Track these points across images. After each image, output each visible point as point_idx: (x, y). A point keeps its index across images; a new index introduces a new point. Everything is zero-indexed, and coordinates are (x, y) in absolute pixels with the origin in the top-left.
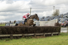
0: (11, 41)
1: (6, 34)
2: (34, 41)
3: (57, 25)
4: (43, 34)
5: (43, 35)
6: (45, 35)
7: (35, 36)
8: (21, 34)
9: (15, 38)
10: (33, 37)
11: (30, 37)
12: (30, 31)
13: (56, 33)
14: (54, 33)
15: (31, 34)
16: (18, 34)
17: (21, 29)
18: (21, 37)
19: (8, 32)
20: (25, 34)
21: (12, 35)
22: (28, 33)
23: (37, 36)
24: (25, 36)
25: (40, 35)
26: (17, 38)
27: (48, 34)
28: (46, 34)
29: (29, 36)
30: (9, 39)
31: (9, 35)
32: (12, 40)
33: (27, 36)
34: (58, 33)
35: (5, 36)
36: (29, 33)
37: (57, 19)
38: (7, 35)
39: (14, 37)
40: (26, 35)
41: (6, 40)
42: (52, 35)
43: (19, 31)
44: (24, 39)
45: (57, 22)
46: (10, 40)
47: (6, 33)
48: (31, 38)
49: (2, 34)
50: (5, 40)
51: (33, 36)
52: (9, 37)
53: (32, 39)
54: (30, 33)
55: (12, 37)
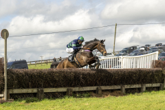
0: (38, 103)
1: (28, 87)
3: (157, 67)
4: (119, 87)
5: (119, 90)
6: (124, 89)
7: (100, 92)
8: (64, 86)
9: (49, 98)
10: (94, 94)
11: (86, 95)
12: (86, 81)
13: (155, 85)
14: (149, 85)
15: (88, 88)
16: (56, 87)
18: (64, 94)
19: (32, 82)
20: (74, 86)
21: (43, 91)
22: (82, 85)
23: (105, 93)
24: (75, 93)
25: (112, 91)
26: (54, 96)
27: (134, 86)
28: (127, 87)
29: (85, 92)
30: (34, 99)
31: (35, 91)
33: (79, 92)
34: (158, 85)
35: (24, 91)
36: (85, 86)
37: (157, 52)
38: (30, 91)
40: (76, 89)
42: (144, 89)
43: (59, 81)
44: (72, 99)
45: (157, 59)
46: (36, 101)
47: (28, 84)
48: (89, 96)
49: (19, 88)
50: (23, 102)
51: (94, 91)
52: (35, 95)
54: (88, 85)
55: (42, 93)
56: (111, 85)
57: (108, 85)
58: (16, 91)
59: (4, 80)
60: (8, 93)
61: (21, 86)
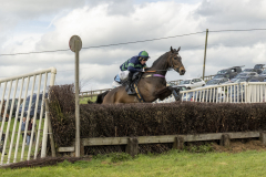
0: (130, 162)
1: (113, 135)
2: (224, 163)
4: (257, 134)
5: (257, 139)
6: (264, 138)
7: (227, 143)
8: (170, 133)
9: (146, 153)
10: (217, 147)
11: (205, 148)
15: (209, 137)
16: (157, 135)
17: (172, 117)
18: (170, 146)
19: (119, 126)
20: (186, 133)
21: (136, 141)
22: (199, 130)
23: (235, 144)
24: (187, 143)
25: (246, 141)
26: (155, 150)
29: (204, 142)
30: (124, 155)
31: (124, 141)
32: (134, 158)
33: (193, 143)
35: (107, 141)
36: (202, 133)
38: (116, 141)
39: (142, 145)
40: (190, 138)
41: (114, 160)
43: (162, 124)
44: (184, 156)
46: (127, 159)
47: (113, 130)
48: (211, 150)
49: (98, 136)
50: (108, 160)
51: (218, 142)
52: (123, 148)
53: (213, 155)
54: (208, 131)
55: (135, 146)
56: (244, 130)
57: (240, 130)
58: (94, 142)
59: (74, 122)
60: (81, 144)
61: (101, 133)
